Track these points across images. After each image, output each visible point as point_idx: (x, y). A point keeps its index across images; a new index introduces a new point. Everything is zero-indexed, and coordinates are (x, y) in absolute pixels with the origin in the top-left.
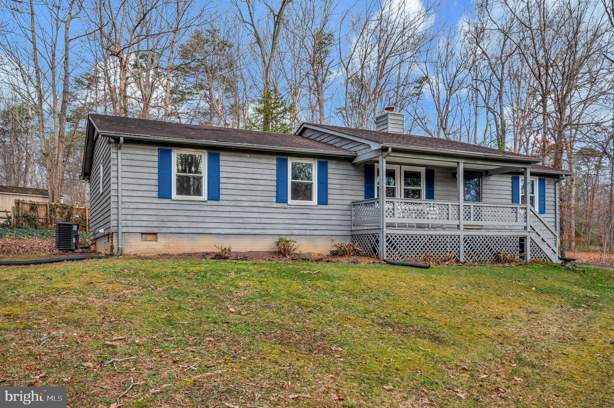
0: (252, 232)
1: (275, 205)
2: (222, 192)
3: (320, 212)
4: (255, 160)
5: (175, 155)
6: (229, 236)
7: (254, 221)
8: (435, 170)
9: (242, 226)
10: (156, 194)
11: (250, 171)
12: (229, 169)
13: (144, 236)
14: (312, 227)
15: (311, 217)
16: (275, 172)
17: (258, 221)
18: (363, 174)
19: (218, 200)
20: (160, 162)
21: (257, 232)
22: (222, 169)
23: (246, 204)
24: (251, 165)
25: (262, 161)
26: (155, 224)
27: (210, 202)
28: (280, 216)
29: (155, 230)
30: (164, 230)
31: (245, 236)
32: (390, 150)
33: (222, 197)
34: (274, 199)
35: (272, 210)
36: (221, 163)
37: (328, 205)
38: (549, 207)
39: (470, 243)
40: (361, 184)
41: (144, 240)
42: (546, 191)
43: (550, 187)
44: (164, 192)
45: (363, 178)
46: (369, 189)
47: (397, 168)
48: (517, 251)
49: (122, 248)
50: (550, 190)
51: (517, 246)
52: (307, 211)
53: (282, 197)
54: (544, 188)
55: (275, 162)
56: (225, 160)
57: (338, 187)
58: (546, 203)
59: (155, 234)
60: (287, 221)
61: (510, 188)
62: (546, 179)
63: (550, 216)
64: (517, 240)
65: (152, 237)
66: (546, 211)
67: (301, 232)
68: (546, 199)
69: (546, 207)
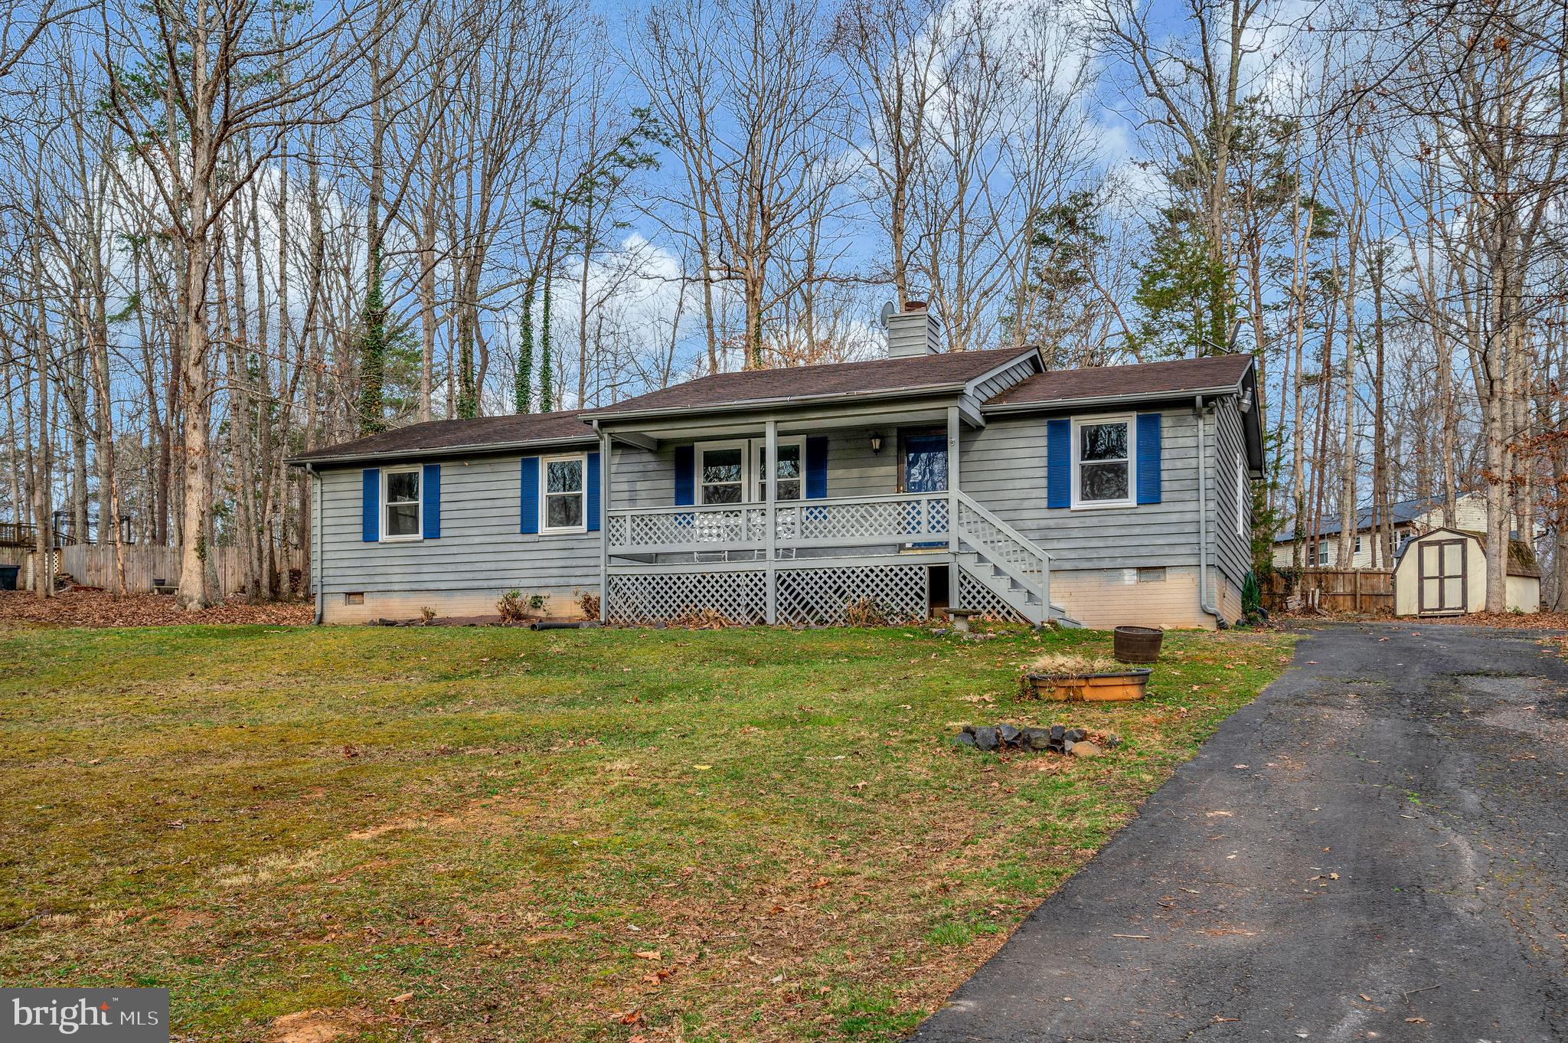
0: (485, 584)
1: (520, 538)
2: (443, 524)
3: (593, 544)
4: (488, 469)
5: (383, 477)
7: (489, 566)
8: (831, 437)
10: (360, 537)
11: (482, 486)
12: (452, 488)
13: (351, 597)
14: (579, 572)
15: (577, 553)
16: (518, 484)
17: (494, 566)
18: (671, 466)
19: (438, 537)
20: (365, 490)
21: (492, 584)
22: (443, 489)
23: (477, 540)
24: (484, 478)
25: (496, 467)
26: (360, 580)
27: (428, 542)
28: (527, 556)
29: (360, 589)
30: (370, 588)
31: (476, 592)
32: (595, 424)
33: (443, 533)
34: (518, 529)
35: (514, 547)
36: (442, 480)
38: (1176, 486)
39: (794, 585)
40: (668, 485)
41: (348, 602)
42: (1166, 443)
43: (1181, 431)
44: (370, 533)
45: (673, 474)
46: (684, 495)
47: (741, 444)
48: (921, 598)
49: (322, 615)
50: (1180, 440)
51: (922, 589)
52: (569, 544)
53: (528, 525)
54: (1158, 438)
55: (519, 467)
56: (448, 474)
57: (626, 495)
58: (1164, 475)
59: (362, 594)
60: (538, 564)
61: (1044, 452)
62: (1164, 413)
63: (1179, 507)
64: (921, 573)
65: (357, 598)
66: (1164, 497)
67: (562, 581)
68: (1164, 465)
69: (1165, 485)
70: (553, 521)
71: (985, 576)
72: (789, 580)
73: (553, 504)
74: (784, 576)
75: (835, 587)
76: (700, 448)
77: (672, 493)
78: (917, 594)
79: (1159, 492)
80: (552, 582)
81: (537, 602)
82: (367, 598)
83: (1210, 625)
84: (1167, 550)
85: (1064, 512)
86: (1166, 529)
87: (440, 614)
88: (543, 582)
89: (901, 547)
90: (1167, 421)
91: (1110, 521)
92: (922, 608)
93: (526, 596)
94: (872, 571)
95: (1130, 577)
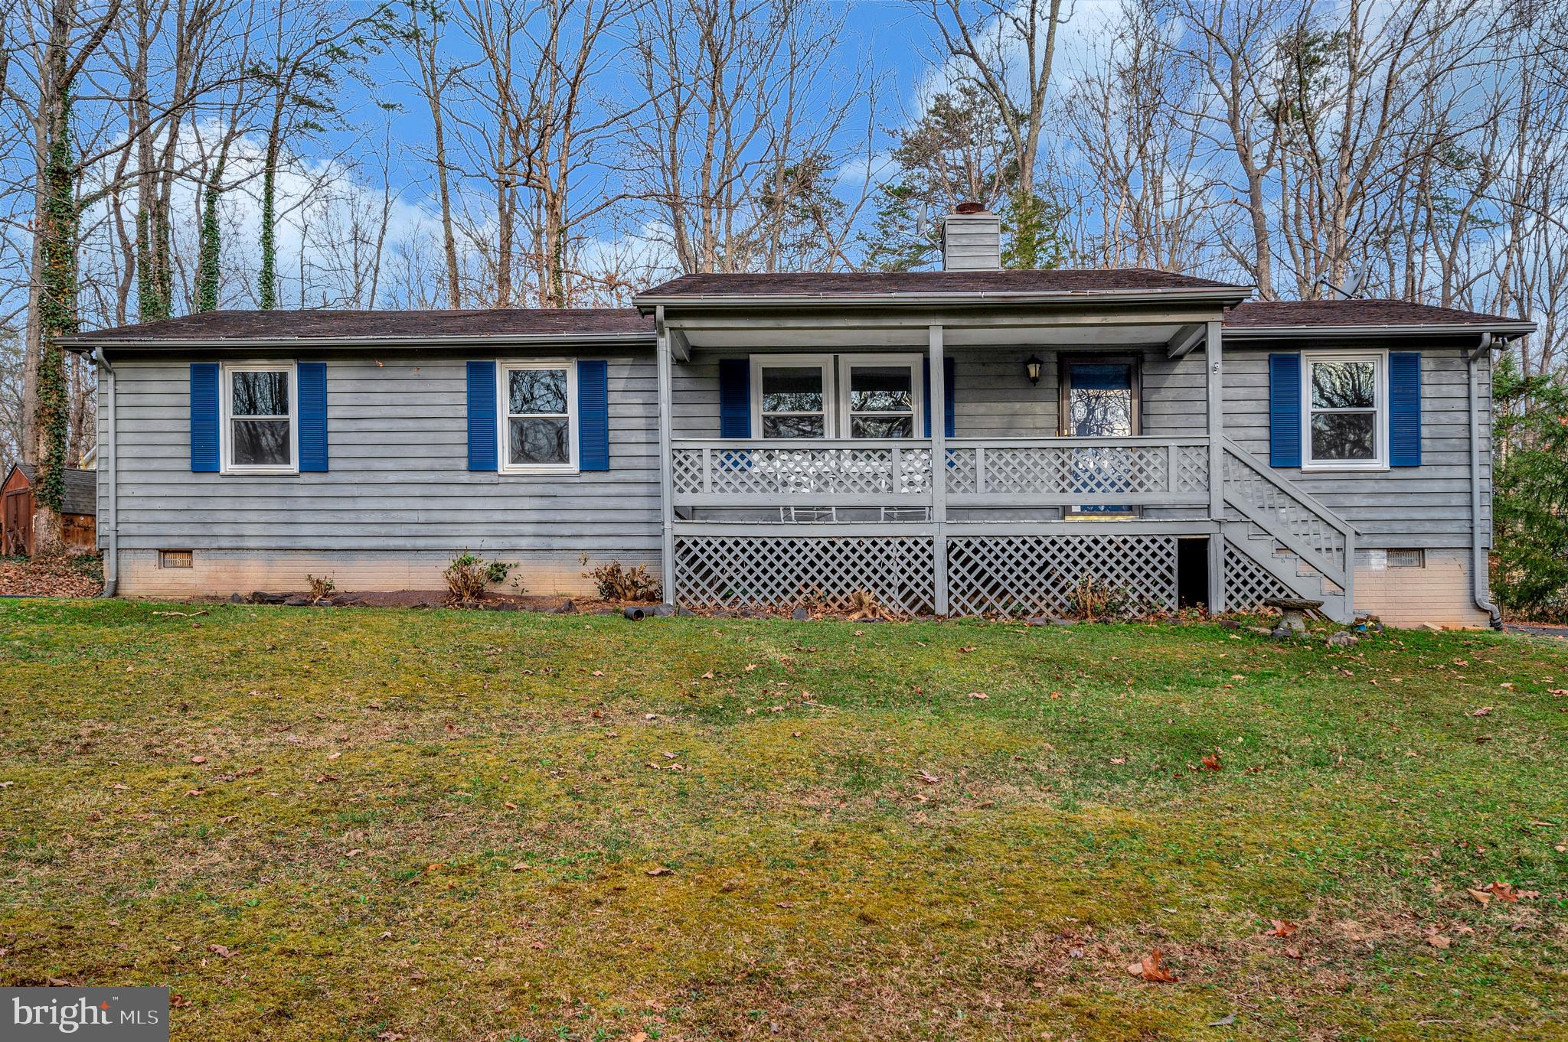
0: (409, 543)
1: (466, 477)
2: (332, 451)
3: (588, 490)
4: (413, 373)
5: (226, 375)
6: (355, 555)
7: (413, 517)
8: (959, 359)
9: (383, 530)
10: (186, 465)
11: (399, 399)
12: (348, 399)
13: (168, 556)
14: (566, 529)
15: (561, 503)
16: (463, 398)
17: (422, 517)
18: (715, 385)
19: (325, 470)
20: (194, 394)
21: (421, 543)
22: (331, 399)
23: (392, 477)
24: (403, 386)
25: (423, 373)
26: (187, 530)
27: (307, 478)
28: (479, 503)
29: (187, 543)
30: (205, 543)
31: (393, 555)
32: (660, 312)
33: (333, 465)
34: (463, 464)
35: (458, 490)
36: (331, 386)
37: (612, 473)
38: (1440, 445)
39: (976, 558)
40: (711, 410)
41: (163, 565)
42: (1426, 391)
43: (1445, 377)
44: (203, 458)
45: (716, 397)
46: (735, 424)
47: (824, 361)
48: (1169, 582)
49: (117, 583)
50: (1444, 388)
51: (1169, 569)
52: (550, 490)
53: (481, 458)
54: (1416, 384)
55: (463, 373)
56: (340, 380)
57: (641, 423)
58: (1425, 432)
59: (189, 552)
60: (498, 516)
61: (1264, 393)
62: (1425, 353)
63: (1444, 472)
64: (1168, 547)
65: (180, 559)
66: (1425, 458)
67: (538, 543)
68: (1425, 418)
69: (1426, 444)
70: (521, 455)
71: (1261, 551)
72: (968, 552)
73: (519, 428)
74: (961, 545)
75: (1040, 563)
76: (758, 364)
77: (716, 423)
78: (1162, 576)
79: (1417, 451)
80: (524, 543)
81: (498, 573)
82: (198, 560)
83: (1481, 624)
84: (1428, 527)
85: (1293, 473)
86: (1428, 500)
87: (339, 587)
88: (506, 543)
89: (1066, 510)
90: (1427, 362)
91: (1352, 486)
92: (1170, 596)
93: (485, 563)
94: (1096, 542)
95: (1378, 561)
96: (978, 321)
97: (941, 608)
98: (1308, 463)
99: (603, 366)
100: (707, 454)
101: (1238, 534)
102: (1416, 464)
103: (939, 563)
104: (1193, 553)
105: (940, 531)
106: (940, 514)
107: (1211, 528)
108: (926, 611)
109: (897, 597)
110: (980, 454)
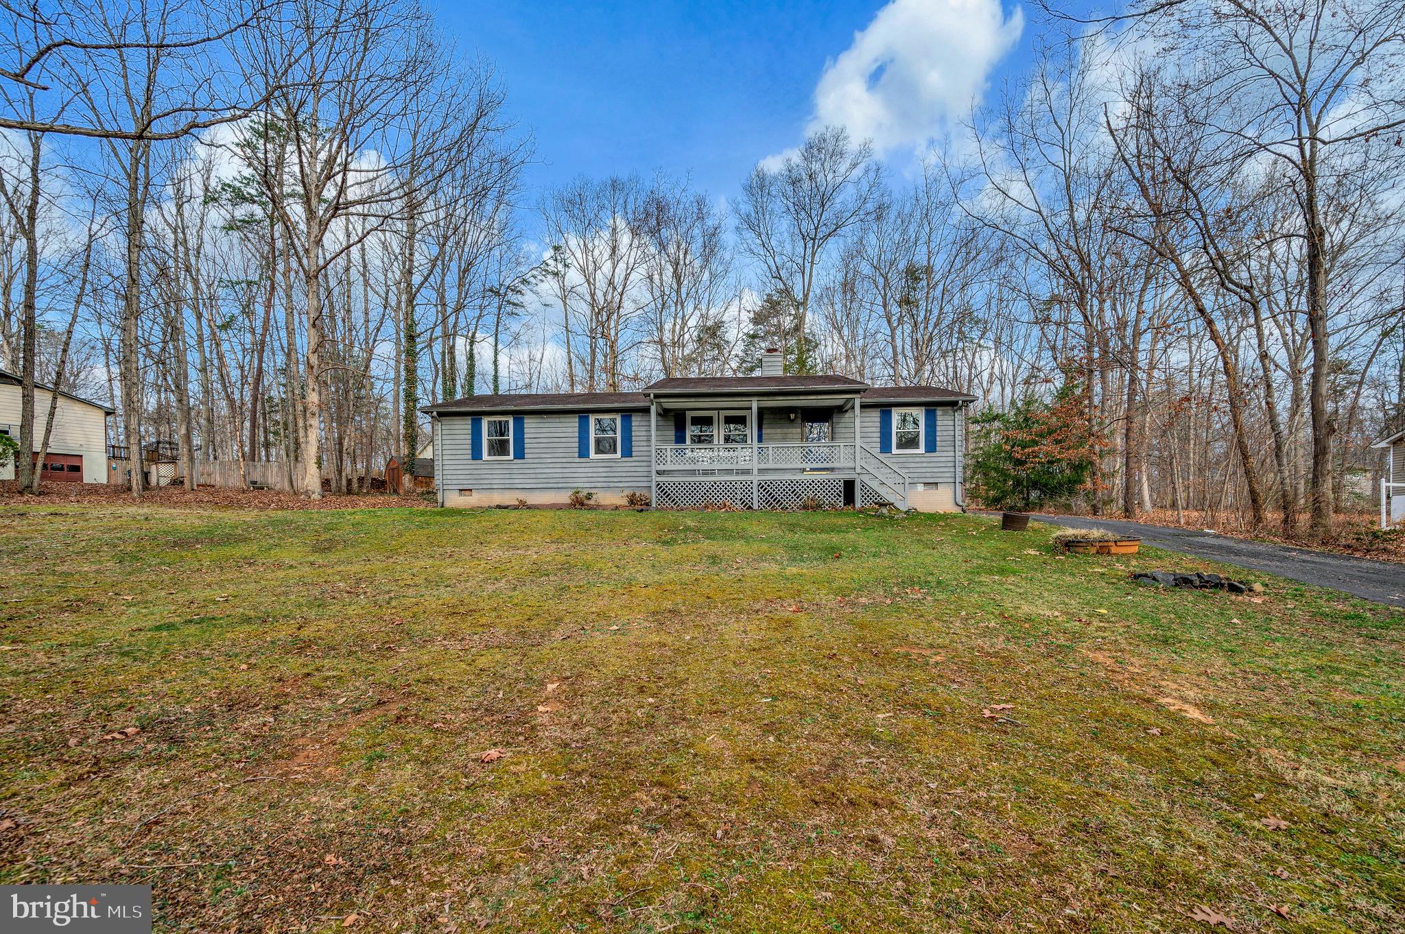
0: (556, 486)
1: (578, 460)
2: (526, 451)
3: (624, 464)
4: (557, 420)
5: (485, 422)
6: (535, 490)
7: (558, 475)
8: (765, 411)
9: (546, 481)
10: (470, 457)
11: (552, 430)
12: (533, 430)
13: (463, 492)
14: (615, 480)
15: (614, 469)
16: (577, 430)
17: (561, 475)
18: (672, 423)
19: (523, 458)
20: (472, 429)
21: (560, 485)
22: (526, 431)
23: (549, 461)
24: (554, 425)
25: (562, 420)
26: (469, 482)
27: (516, 461)
28: (582, 470)
29: (470, 487)
30: (477, 487)
31: (549, 490)
32: (652, 396)
33: (526, 456)
34: (577, 455)
35: (574, 465)
36: (526, 426)
37: (634, 458)
38: (943, 444)
39: (768, 488)
40: (671, 434)
41: (461, 495)
42: (939, 423)
43: (946, 417)
44: (476, 454)
45: (673, 428)
46: (680, 439)
47: (713, 413)
48: (840, 496)
49: (443, 502)
50: (945, 422)
51: (840, 491)
52: (610, 464)
53: (583, 453)
54: (935, 420)
55: (577, 420)
56: (530, 424)
57: (645, 438)
58: (938, 439)
59: (471, 490)
60: (590, 475)
61: (878, 424)
62: (938, 408)
63: (945, 454)
64: (840, 483)
65: (467, 493)
66: (938, 449)
67: (604, 485)
68: (938, 433)
69: (938, 443)
70: (598, 451)
71: (874, 485)
72: (766, 486)
73: (598, 441)
74: (763, 484)
75: (792, 490)
76: (689, 415)
77: (673, 438)
78: (838, 494)
79: (935, 446)
80: (599, 485)
81: (589, 496)
82: (474, 492)
83: (958, 510)
84: (939, 475)
85: (889, 455)
86: (939, 465)
87: (529, 502)
88: (593, 485)
89: (804, 470)
90: (939, 412)
91: (911, 460)
92: (841, 502)
93: (585, 492)
94: (813, 482)
95: (920, 488)
96: (770, 398)
97: (755, 507)
98: (895, 451)
99: (631, 416)
100: (669, 450)
101: (866, 478)
102: (935, 451)
103: (755, 491)
104: (849, 486)
105: (755, 478)
106: (755, 472)
107: (856, 476)
108: (750, 508)
109: (739, 503)
110: (770, 449)
